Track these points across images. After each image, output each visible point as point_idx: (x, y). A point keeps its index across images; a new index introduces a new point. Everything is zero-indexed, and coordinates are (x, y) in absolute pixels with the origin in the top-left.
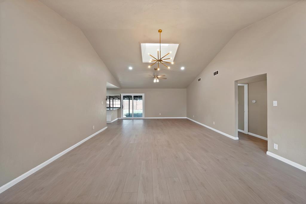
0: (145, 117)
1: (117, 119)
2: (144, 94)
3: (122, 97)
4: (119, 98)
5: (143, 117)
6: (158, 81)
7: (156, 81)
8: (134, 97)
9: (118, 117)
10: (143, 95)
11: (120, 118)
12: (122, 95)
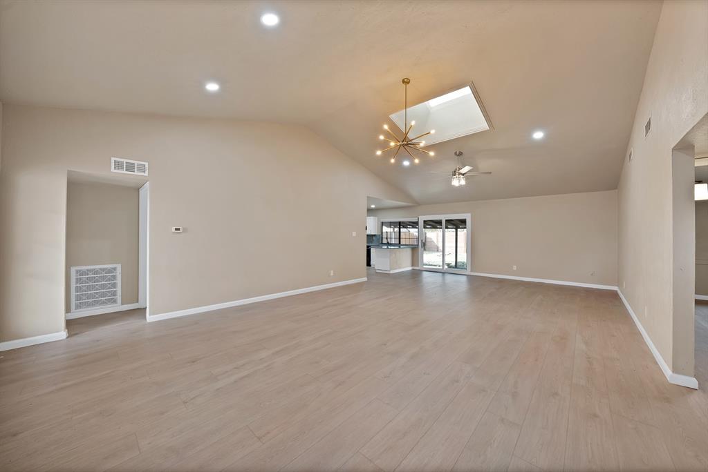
0: (472, 271)
1: (410, 268)
2: (469, 215)
3: (421, 224)
4: (414, 225)
5: (468, 272)
6: (463, 182)
7: (458, 182)
8: (447, 221)
9: (412, 266)
10: (467, 216)
11: (415, 268)
12: (422, 219)
